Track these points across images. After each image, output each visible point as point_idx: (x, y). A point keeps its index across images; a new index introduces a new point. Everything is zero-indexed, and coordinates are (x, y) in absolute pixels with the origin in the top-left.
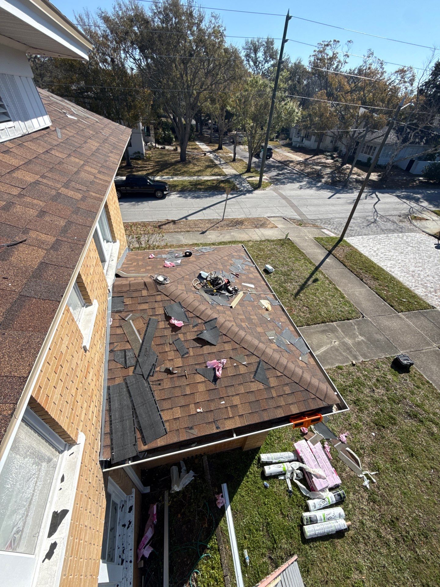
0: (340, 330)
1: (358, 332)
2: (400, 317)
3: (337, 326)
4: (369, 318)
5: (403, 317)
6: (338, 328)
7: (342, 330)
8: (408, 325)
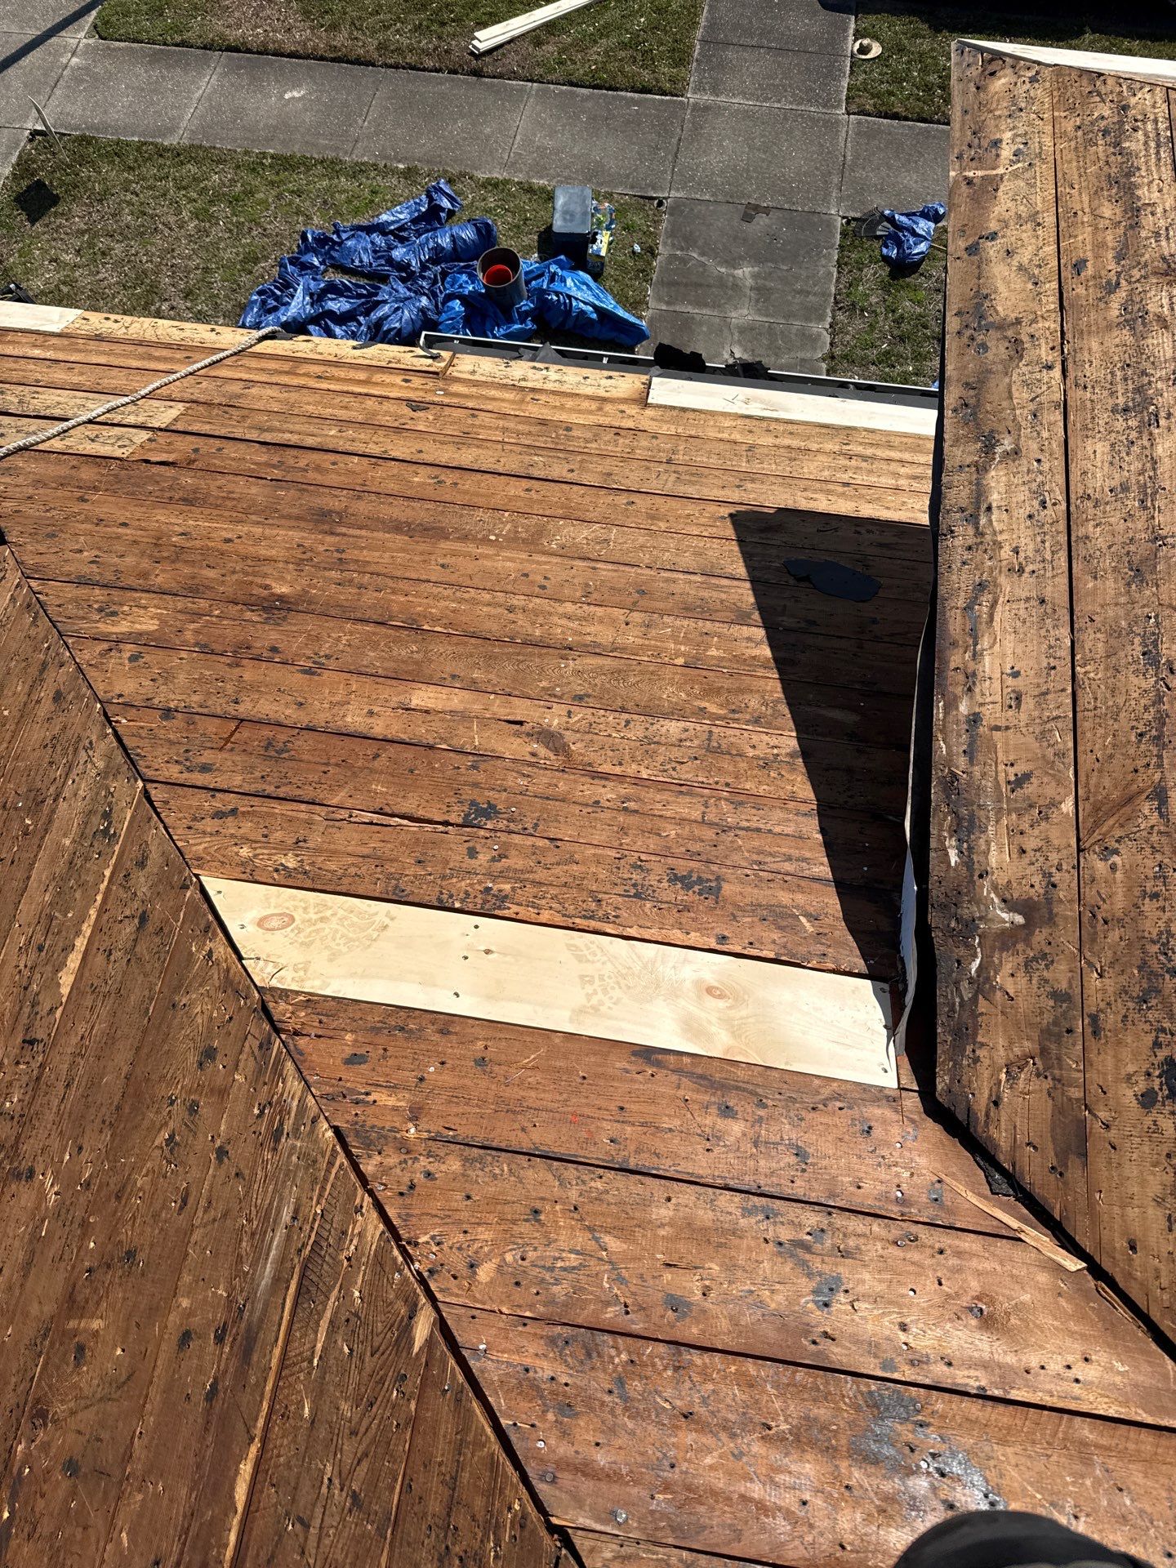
0: (690, 309)
1: (721, 264)
2: (707, 108)
3: (668, 303)
4: (673, 194)
5: (706, 98)
6: (678, 308)
7: (690, 303)
8: (747, 115)
